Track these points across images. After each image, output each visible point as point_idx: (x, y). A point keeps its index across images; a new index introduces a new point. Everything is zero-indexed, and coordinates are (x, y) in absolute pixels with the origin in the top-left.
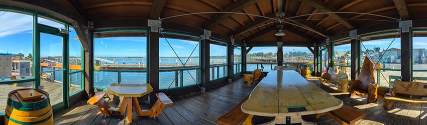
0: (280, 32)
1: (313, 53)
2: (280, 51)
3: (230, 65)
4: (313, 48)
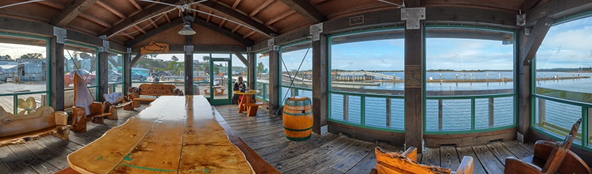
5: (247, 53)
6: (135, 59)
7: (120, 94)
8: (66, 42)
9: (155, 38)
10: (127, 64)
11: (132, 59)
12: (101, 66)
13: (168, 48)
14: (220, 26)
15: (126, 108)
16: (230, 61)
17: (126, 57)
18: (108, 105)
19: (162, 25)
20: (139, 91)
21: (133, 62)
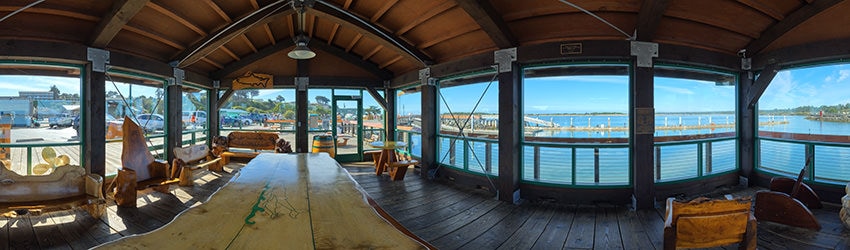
5: (384, 90)
6: (226, 96)
7: (202, 148)
8: (110, 70)
9: (254, 66)
10: (214, 104)
11: (221, 96)
12: (172, 107)
13: (271, 80)
14: (347, 50)
15: (211, 169)
16: (360, 101)
17: (211, 94)
18: (180, 163)
19: (262, 49)
20: (228, 142)
21: (222, 101)
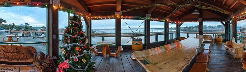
0: (196, 12)
1: (225, 26)
2: (201, 24)
3: (166, 34)
4: (224, 23)
